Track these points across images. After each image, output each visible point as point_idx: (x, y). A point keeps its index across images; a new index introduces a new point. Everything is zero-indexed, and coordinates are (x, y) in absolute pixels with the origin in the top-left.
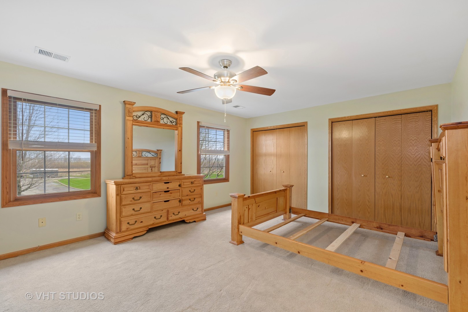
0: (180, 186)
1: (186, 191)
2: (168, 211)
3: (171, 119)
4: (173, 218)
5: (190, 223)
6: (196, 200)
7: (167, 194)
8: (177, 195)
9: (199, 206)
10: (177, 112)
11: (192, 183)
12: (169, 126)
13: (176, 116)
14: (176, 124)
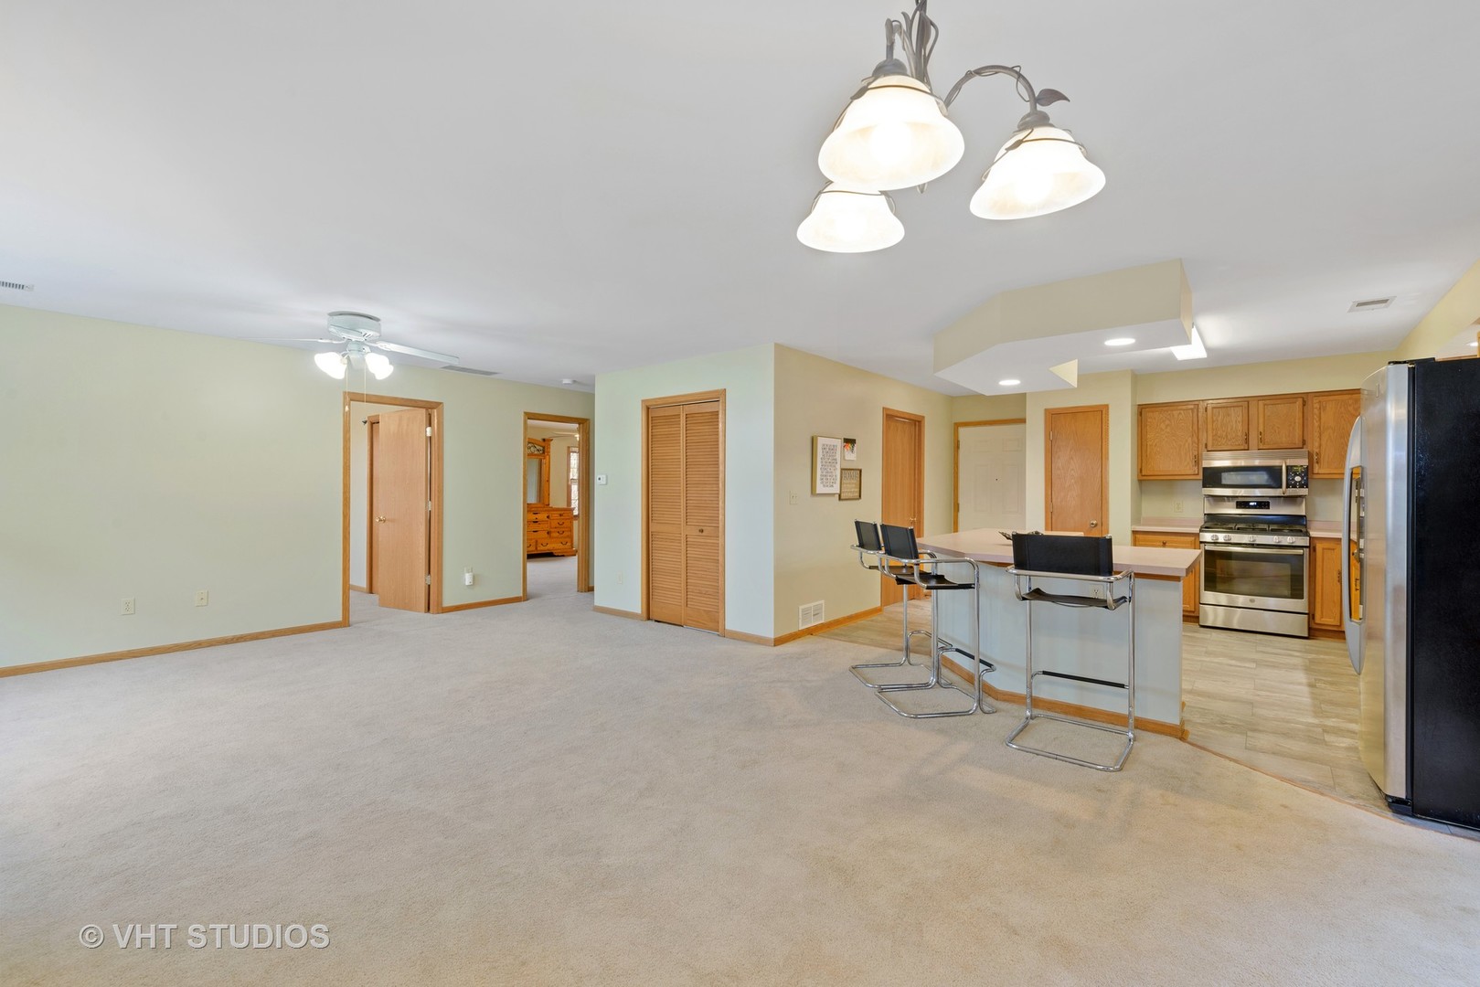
0: (548, 517)
1: (554, 523)
2: (537, 541)
3: (538, 447)
4: (542, 549)
5: (558, 556)
6: (566, 534)
7: (536, 525)
8: (546, 527)
9: (568, 540)
10: (544, 440)
11: (561, 515)
12: (536, 455)
13: (543, 444)
14: (544, 453)
